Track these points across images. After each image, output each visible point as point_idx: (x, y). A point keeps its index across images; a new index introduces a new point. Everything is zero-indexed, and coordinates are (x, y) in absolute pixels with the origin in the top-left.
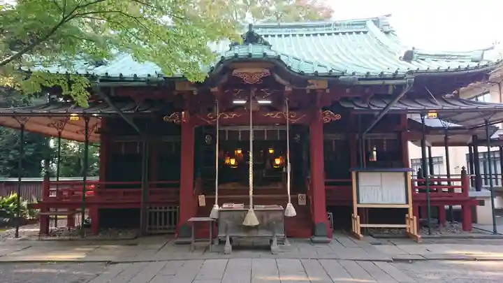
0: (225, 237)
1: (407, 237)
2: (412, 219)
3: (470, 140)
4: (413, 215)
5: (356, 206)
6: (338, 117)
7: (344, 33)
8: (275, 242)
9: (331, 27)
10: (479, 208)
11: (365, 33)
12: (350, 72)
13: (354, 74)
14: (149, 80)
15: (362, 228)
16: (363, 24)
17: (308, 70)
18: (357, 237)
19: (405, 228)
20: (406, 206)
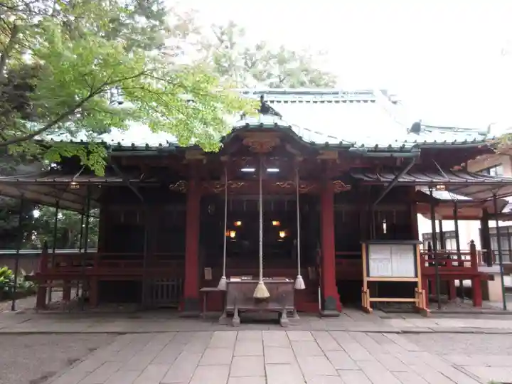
0: (234, 309)
1: (416, 311)
2: (421, 293)
3: (481, 215)
4: (423, 289)
5: (366, 279)
6: (349, 187)
7: (351, 101)
8: (284, 315)
9: (339, 95)
10: (490, 283)
11: (373, 101)
13: (363, 146)
14: (160, 150)
15: (371, 302)
16: (370, 93)
17: (319, 140)
18: (366, 311)
19: (414, 302)
20: (416, 280)
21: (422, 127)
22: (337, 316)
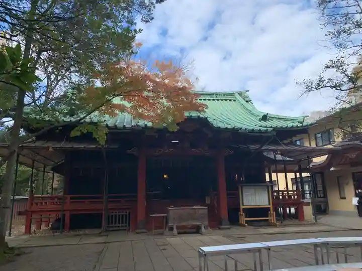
0: (173, 225)
1: (269, 224)
2: (273, 214)
3: (297, 168)
4: (273, 211)
5: (242, 207)
6: (232, 152)
7: (222, 100)
9: (214, 96)
10: (305, 207)
11: (235, 100)
12: (244, 128)
15: (246, 221)
16: (232, 95)
17: (222, 126)
18: (244, 226)
19: (268, 220)
20: (269, 206)
21: (268, 118)
22: (229, 228)
